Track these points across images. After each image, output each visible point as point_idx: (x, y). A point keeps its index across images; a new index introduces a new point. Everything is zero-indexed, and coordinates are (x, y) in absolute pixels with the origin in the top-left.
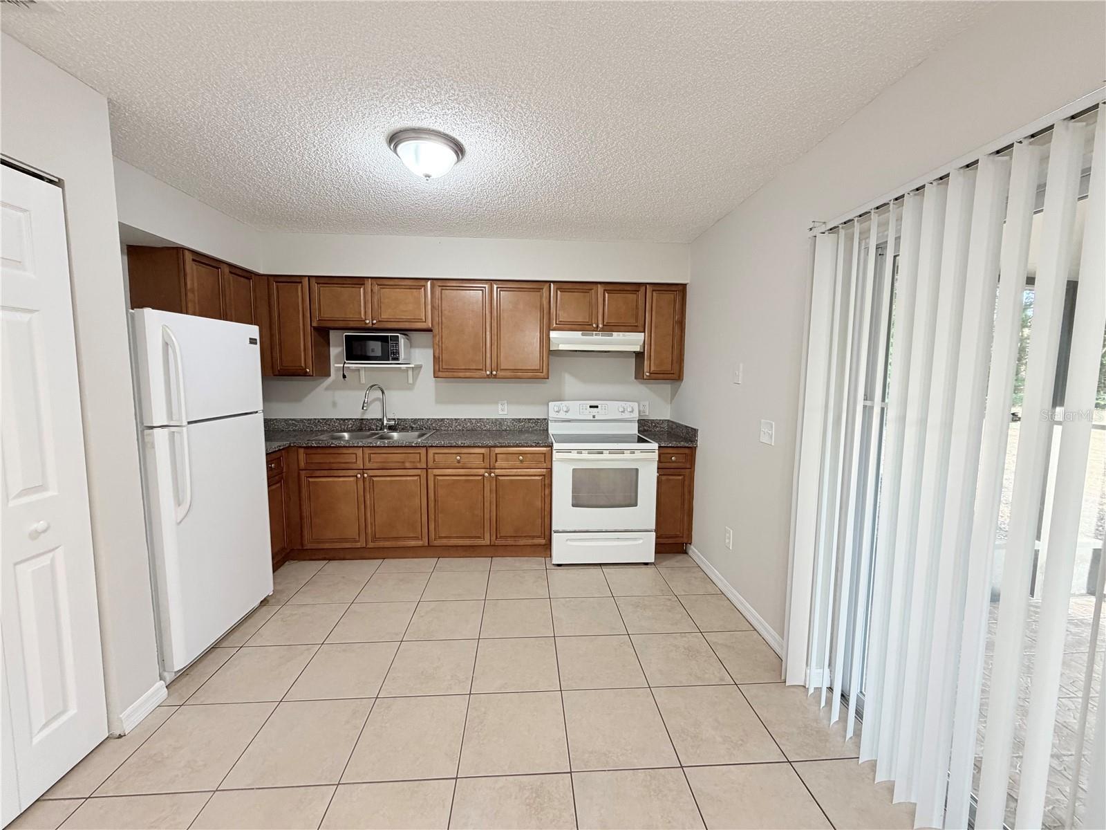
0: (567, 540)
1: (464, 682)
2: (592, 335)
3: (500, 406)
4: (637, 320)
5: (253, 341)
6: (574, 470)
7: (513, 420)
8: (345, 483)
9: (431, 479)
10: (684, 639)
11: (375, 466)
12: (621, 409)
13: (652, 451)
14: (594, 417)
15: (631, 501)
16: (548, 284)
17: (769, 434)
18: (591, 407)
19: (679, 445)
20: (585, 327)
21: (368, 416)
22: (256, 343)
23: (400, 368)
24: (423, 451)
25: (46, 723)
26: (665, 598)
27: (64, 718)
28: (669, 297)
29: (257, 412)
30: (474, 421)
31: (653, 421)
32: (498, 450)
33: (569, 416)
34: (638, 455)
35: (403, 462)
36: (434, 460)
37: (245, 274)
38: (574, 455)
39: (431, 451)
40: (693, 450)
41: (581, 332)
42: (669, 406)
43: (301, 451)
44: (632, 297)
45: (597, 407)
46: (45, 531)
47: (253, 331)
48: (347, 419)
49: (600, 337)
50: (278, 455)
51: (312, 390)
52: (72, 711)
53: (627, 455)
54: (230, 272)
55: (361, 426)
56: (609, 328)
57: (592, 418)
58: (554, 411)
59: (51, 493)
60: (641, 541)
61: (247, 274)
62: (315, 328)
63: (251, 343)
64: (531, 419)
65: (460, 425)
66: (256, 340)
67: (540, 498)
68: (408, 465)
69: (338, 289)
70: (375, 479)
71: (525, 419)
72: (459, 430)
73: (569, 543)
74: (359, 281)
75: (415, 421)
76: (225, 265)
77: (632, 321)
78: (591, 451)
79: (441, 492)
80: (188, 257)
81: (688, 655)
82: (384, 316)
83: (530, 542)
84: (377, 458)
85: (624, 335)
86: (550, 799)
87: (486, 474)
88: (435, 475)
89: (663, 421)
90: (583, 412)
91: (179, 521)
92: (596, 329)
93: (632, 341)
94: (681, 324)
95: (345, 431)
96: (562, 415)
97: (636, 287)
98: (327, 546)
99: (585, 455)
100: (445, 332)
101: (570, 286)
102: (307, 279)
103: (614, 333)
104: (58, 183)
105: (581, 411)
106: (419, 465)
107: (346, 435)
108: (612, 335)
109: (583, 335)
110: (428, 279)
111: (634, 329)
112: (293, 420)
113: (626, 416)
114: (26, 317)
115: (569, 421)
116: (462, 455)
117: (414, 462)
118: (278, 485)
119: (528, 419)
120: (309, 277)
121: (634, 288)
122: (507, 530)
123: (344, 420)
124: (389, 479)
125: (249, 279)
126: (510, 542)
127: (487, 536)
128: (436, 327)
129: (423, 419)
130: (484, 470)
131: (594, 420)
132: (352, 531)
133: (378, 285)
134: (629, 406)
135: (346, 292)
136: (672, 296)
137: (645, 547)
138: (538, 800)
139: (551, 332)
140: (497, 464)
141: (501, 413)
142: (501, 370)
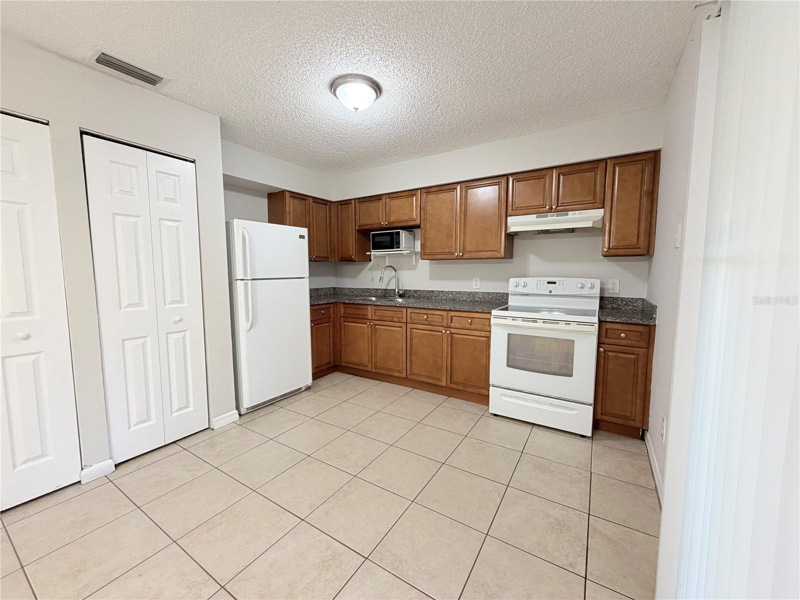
0: (502, 395)
1: (358, 467)
2: (547, 216)
3: (474, 283)
4: (595, 197)
5: (302, 237)
6: (510, 335)
7: (484, 293)
8: (363, 328)
9: (409, 330)
10: (564, 512)
11: (376, 318)
12: (580, 286)
13: (592, 324)
14: (550, 292)
15: (564, 371)
16: (506, 177)
18: (548, 283)
19: (630, 321)
20: (539, 210)
21: (389, 288)
22: (304, 238)
23: (403, 253)
24: (404, 310)
25: (178, 409)
26: (577, 472)
27: (187, 410)
28: (636, 168)
29: (304, 278)
30: (454, 293)
31: (622, 299)
32: (453, 314)
33: (526, 291)
34: (573, 326)
35: (393, 317)
36: (411, 318)
37: (323, 202)
38: (509, 321)
39: (409, 310)
40: (650, 328)
41: (536, 215)
42: (645, 284)
43: (342, 305)
44: (589, 175)
45: (555, 283)
46: (179, 321)
47: (304, 231)
48: (378, 289)
49: (555, 218)
50: (328, 306)
51: (362, 270)
52: (191, 409)
53: (562, 326)
54: (313, 202)
55: (386, 294)
56: (564, 208)
57: (548, 293)
58: (513, 286)
59: (185, 305)
60: (576, 412)
61: (325, 202)
62: (358, 231)
63: (300, 238)
64: (498, 293)
65: (445, 296)
66: (304, 236)
67: (485, 356)
68: (395, 319)
69: (368, 204)
70: (377, 327)
71: (494, 293)
72: (444, 299)
73: (504, 398)
74: (378, 198)
75: (416, 291)
76: (311, 199)
77: (590, 199)
78: (524, 319)
79: (415, 341)
80: (287, 195)
81: (553, 527)
82: (393, 219)
83: (475, 390)
84: (378, 313)
85: (580, 214)
86: (338, 566)
87: (444, 331)
88: (411, 328)
89: (637, 300)
90: (540, 288)
91: (248, 330)
92: (551, 210)
93: (591, 218)
94: (652, 195)
95: (373, 297)
96: (520, 290)
98: (352, 366)
99: (519, 323)
100: (428, 226)
101: (525, 175)
102: (353, 201)
103: (569, 212)
104: (193, 162)
105: (539, 286)
106: (402, 320)
107: (374, 299)
108: (567, 214)
109: (537, 217)
110: (418, 189)
111: (592, 206)
112: (352, 289)
113: (585, 292)
114: (175, 224)
115: (527, 295)
116: (428, 315)
117: (399, 318)
118: (328, 324)
119: (496, 293)
120: (355, 199)
121: (594, 165)
122: (459, 377)
123: (377, 289)
124: (384, 327)
125: (326, 205)
126: (460, 388)
127: (444, 380)
128: (422, 223)
129: (421, 291)
130: (442, 328)
131: (550, 294)
132: (365, 360)
133: (389, 198)
134: (588, 282)
135: (372, 205)
136: (640, 166)
138: (331, 561)
139: (508, 218)
140: (452, 325)
141: (474, 287)
142: (467, 251)
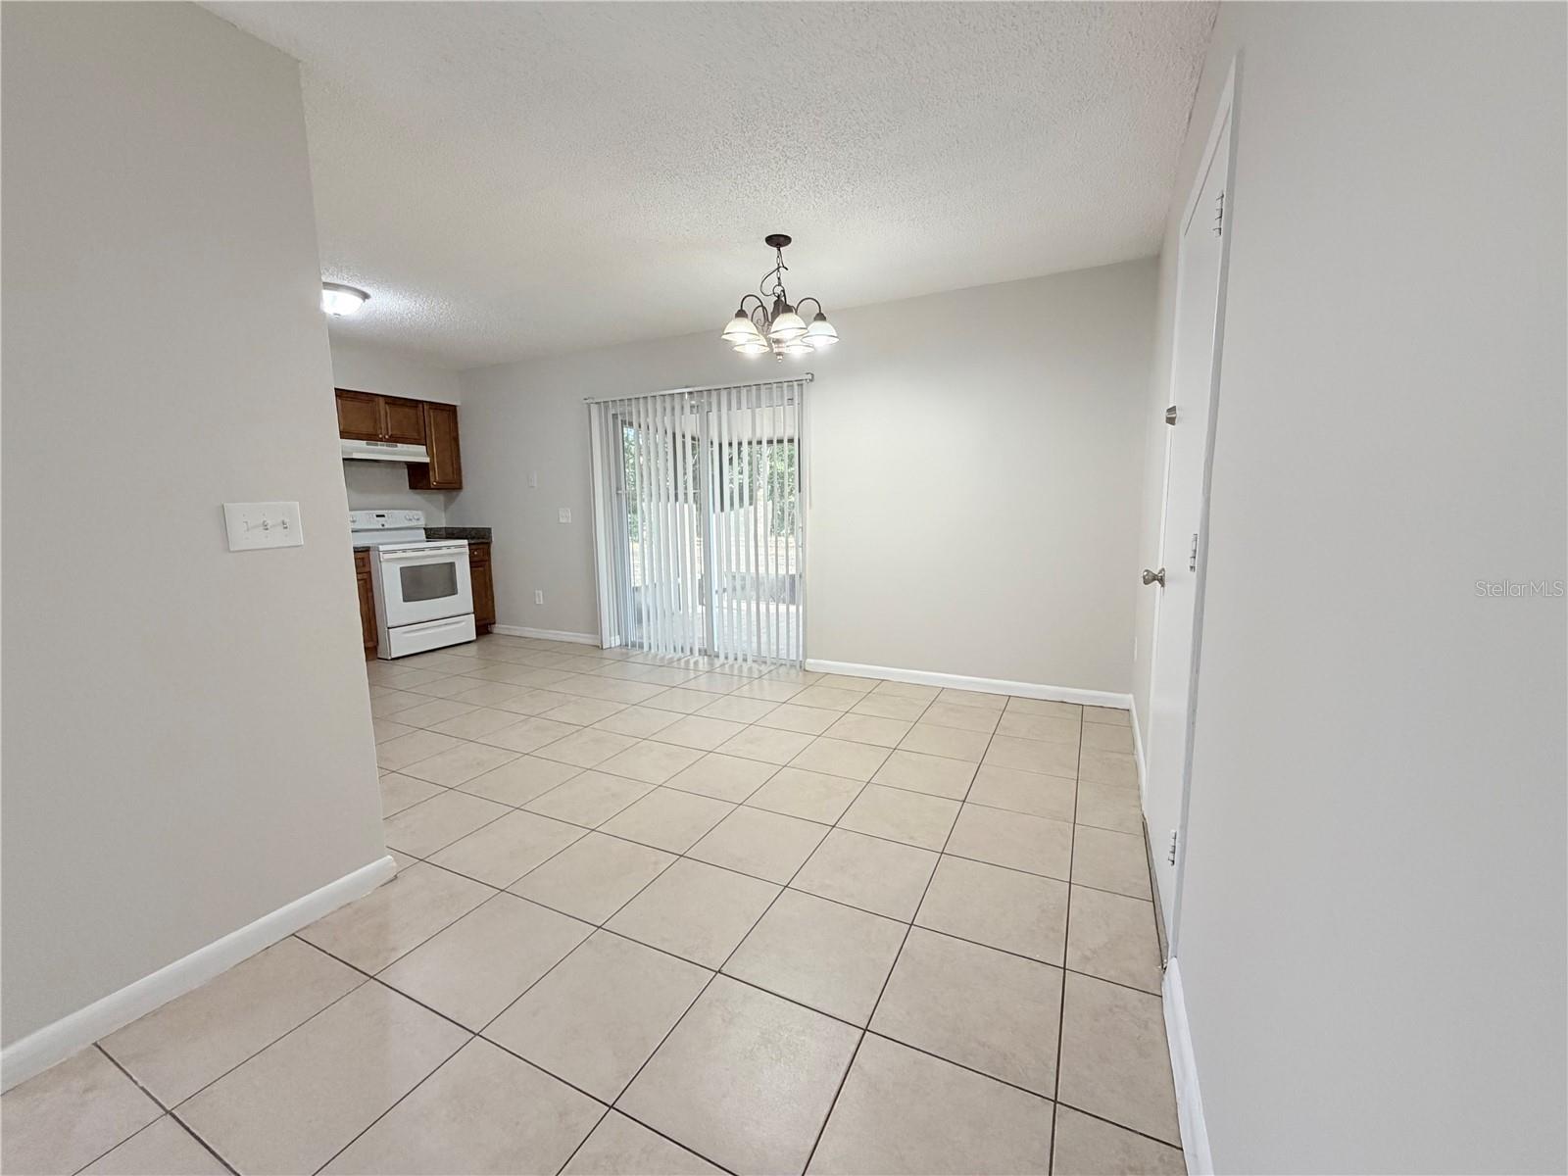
0: (401, 634)
2: (377, 445)
4: (419, 433)
6: (401, 569)
12: (408, 518)
13: (464, 546)
14: (383, 525)
15: (453, 591)
17: (566, 517)
18: (377, 516)
19: (478, 542)
20: (371, 437)
28: (445, 414)
34: (445, 551)
38: (400, 555)
40: (488, 544)
41: (366, 441)
42: (443, 514)
44: (412, 412)
45: (383, 516)
49: (385, 448)
56: (394, 439)
57: (381, 527)
60: (466, 624)
77: (415, 435)
78: (414, 550)
85: (406, 447)
89: (441, 529)
90: (371, 522)
92: (382, 440)
93: (417, 454)
94: (456, 439)
97: (414, 404)
99: (409, 554)
103: (397, 444)
105: (369, 520)
108: (395, 446)
109: (368, 444)
111: (416, 441)
113: (414, 523)
121: (412, 404)
131: (383, 529)
134: (414, 513)
137: (467, 628)
